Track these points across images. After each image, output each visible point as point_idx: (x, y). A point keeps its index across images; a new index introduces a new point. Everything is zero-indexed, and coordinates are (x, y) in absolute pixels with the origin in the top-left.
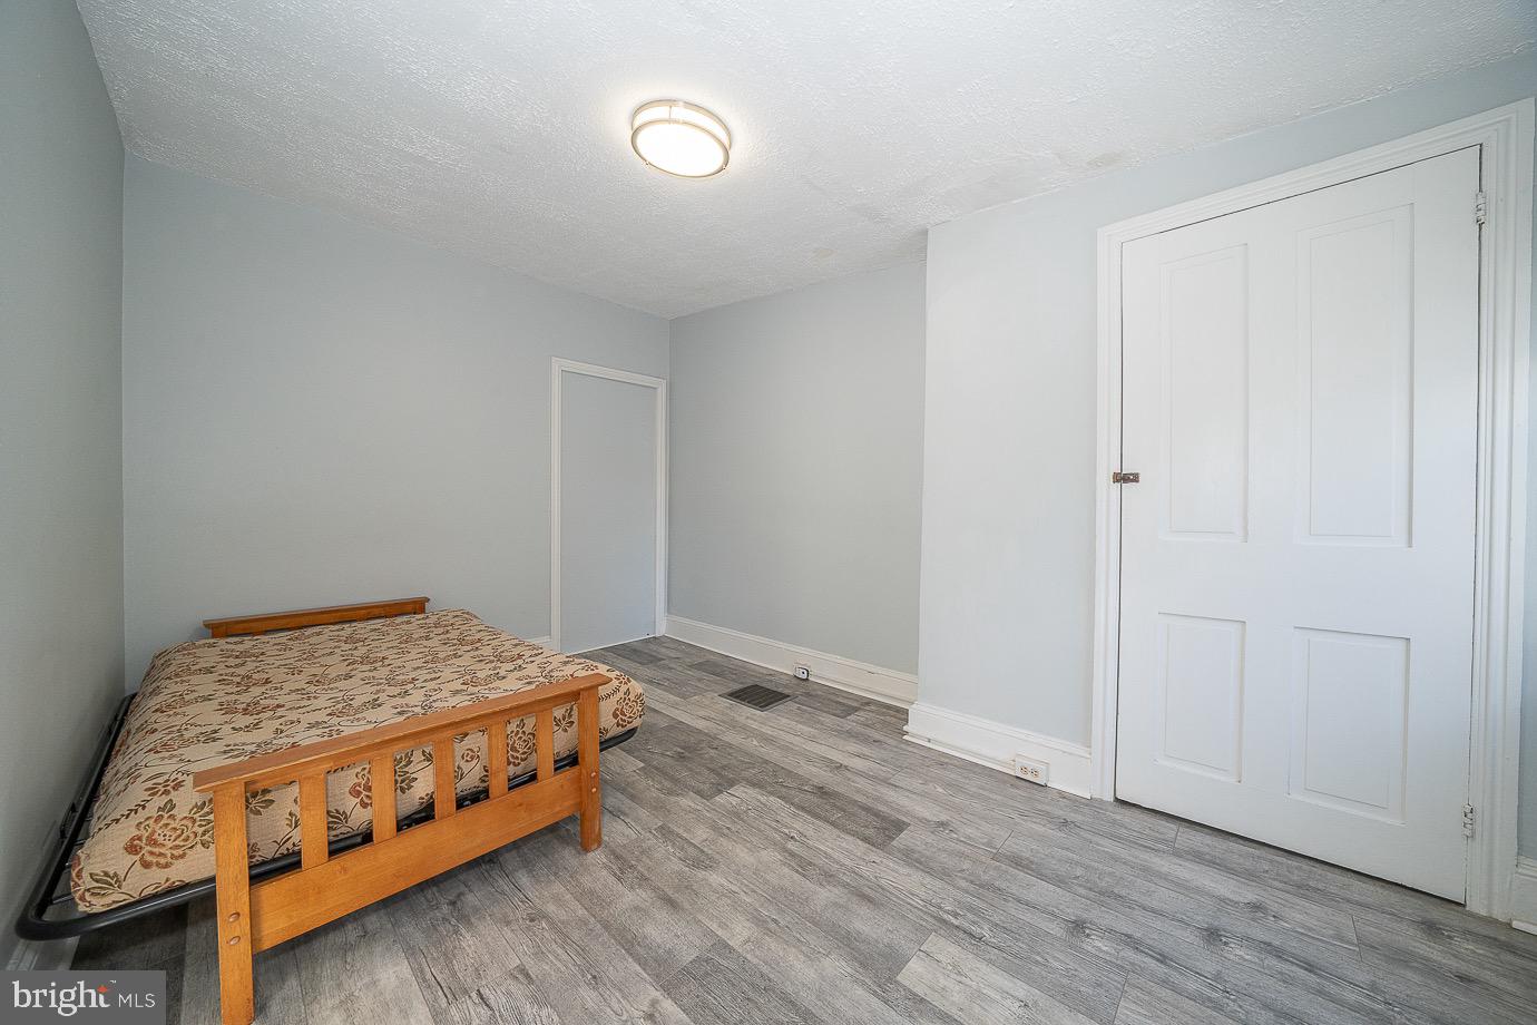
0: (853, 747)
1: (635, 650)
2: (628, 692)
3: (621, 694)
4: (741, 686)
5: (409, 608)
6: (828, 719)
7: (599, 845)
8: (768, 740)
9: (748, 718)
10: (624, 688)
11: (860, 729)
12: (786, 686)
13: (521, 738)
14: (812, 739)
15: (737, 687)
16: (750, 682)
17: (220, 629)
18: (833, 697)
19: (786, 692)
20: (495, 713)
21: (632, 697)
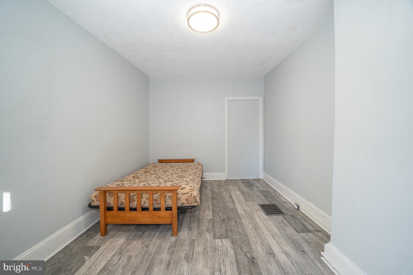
0: (288, 248)
1: (249, 182)
2: (191, 194)
3: (189, 194)
4: (268, 203)
5: (190, 161)
6: (290, 230)
7: (176, 236)
8: (256, 228)
9: (258, 216)
10: (190, 193)
11: (302, 242)
12: (287, 209)
13: (159, 198)
14: (273, 236)
15: (267, 203)
16: (274, 203)
17: (161, 161)
18: (303, 221)
19: (284, 211)
20: (155, 190)
21: (193, 196)
